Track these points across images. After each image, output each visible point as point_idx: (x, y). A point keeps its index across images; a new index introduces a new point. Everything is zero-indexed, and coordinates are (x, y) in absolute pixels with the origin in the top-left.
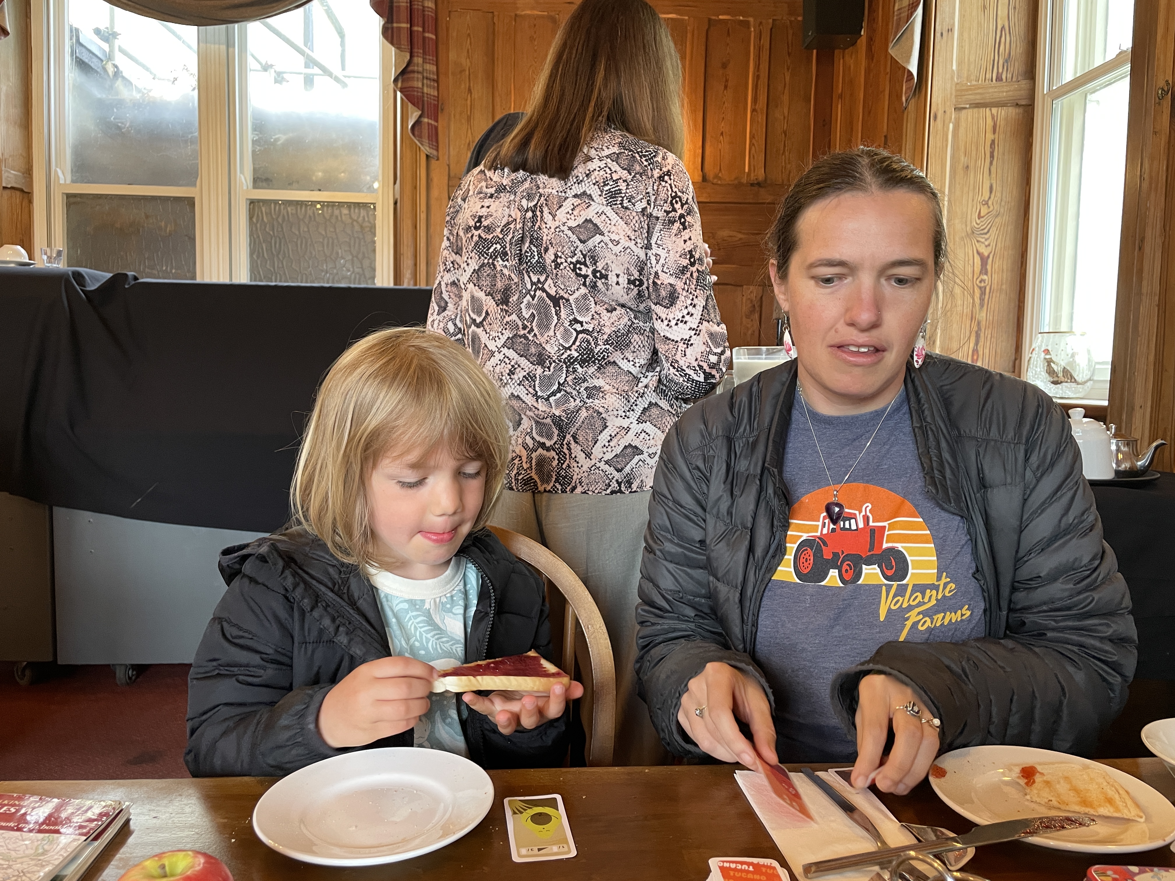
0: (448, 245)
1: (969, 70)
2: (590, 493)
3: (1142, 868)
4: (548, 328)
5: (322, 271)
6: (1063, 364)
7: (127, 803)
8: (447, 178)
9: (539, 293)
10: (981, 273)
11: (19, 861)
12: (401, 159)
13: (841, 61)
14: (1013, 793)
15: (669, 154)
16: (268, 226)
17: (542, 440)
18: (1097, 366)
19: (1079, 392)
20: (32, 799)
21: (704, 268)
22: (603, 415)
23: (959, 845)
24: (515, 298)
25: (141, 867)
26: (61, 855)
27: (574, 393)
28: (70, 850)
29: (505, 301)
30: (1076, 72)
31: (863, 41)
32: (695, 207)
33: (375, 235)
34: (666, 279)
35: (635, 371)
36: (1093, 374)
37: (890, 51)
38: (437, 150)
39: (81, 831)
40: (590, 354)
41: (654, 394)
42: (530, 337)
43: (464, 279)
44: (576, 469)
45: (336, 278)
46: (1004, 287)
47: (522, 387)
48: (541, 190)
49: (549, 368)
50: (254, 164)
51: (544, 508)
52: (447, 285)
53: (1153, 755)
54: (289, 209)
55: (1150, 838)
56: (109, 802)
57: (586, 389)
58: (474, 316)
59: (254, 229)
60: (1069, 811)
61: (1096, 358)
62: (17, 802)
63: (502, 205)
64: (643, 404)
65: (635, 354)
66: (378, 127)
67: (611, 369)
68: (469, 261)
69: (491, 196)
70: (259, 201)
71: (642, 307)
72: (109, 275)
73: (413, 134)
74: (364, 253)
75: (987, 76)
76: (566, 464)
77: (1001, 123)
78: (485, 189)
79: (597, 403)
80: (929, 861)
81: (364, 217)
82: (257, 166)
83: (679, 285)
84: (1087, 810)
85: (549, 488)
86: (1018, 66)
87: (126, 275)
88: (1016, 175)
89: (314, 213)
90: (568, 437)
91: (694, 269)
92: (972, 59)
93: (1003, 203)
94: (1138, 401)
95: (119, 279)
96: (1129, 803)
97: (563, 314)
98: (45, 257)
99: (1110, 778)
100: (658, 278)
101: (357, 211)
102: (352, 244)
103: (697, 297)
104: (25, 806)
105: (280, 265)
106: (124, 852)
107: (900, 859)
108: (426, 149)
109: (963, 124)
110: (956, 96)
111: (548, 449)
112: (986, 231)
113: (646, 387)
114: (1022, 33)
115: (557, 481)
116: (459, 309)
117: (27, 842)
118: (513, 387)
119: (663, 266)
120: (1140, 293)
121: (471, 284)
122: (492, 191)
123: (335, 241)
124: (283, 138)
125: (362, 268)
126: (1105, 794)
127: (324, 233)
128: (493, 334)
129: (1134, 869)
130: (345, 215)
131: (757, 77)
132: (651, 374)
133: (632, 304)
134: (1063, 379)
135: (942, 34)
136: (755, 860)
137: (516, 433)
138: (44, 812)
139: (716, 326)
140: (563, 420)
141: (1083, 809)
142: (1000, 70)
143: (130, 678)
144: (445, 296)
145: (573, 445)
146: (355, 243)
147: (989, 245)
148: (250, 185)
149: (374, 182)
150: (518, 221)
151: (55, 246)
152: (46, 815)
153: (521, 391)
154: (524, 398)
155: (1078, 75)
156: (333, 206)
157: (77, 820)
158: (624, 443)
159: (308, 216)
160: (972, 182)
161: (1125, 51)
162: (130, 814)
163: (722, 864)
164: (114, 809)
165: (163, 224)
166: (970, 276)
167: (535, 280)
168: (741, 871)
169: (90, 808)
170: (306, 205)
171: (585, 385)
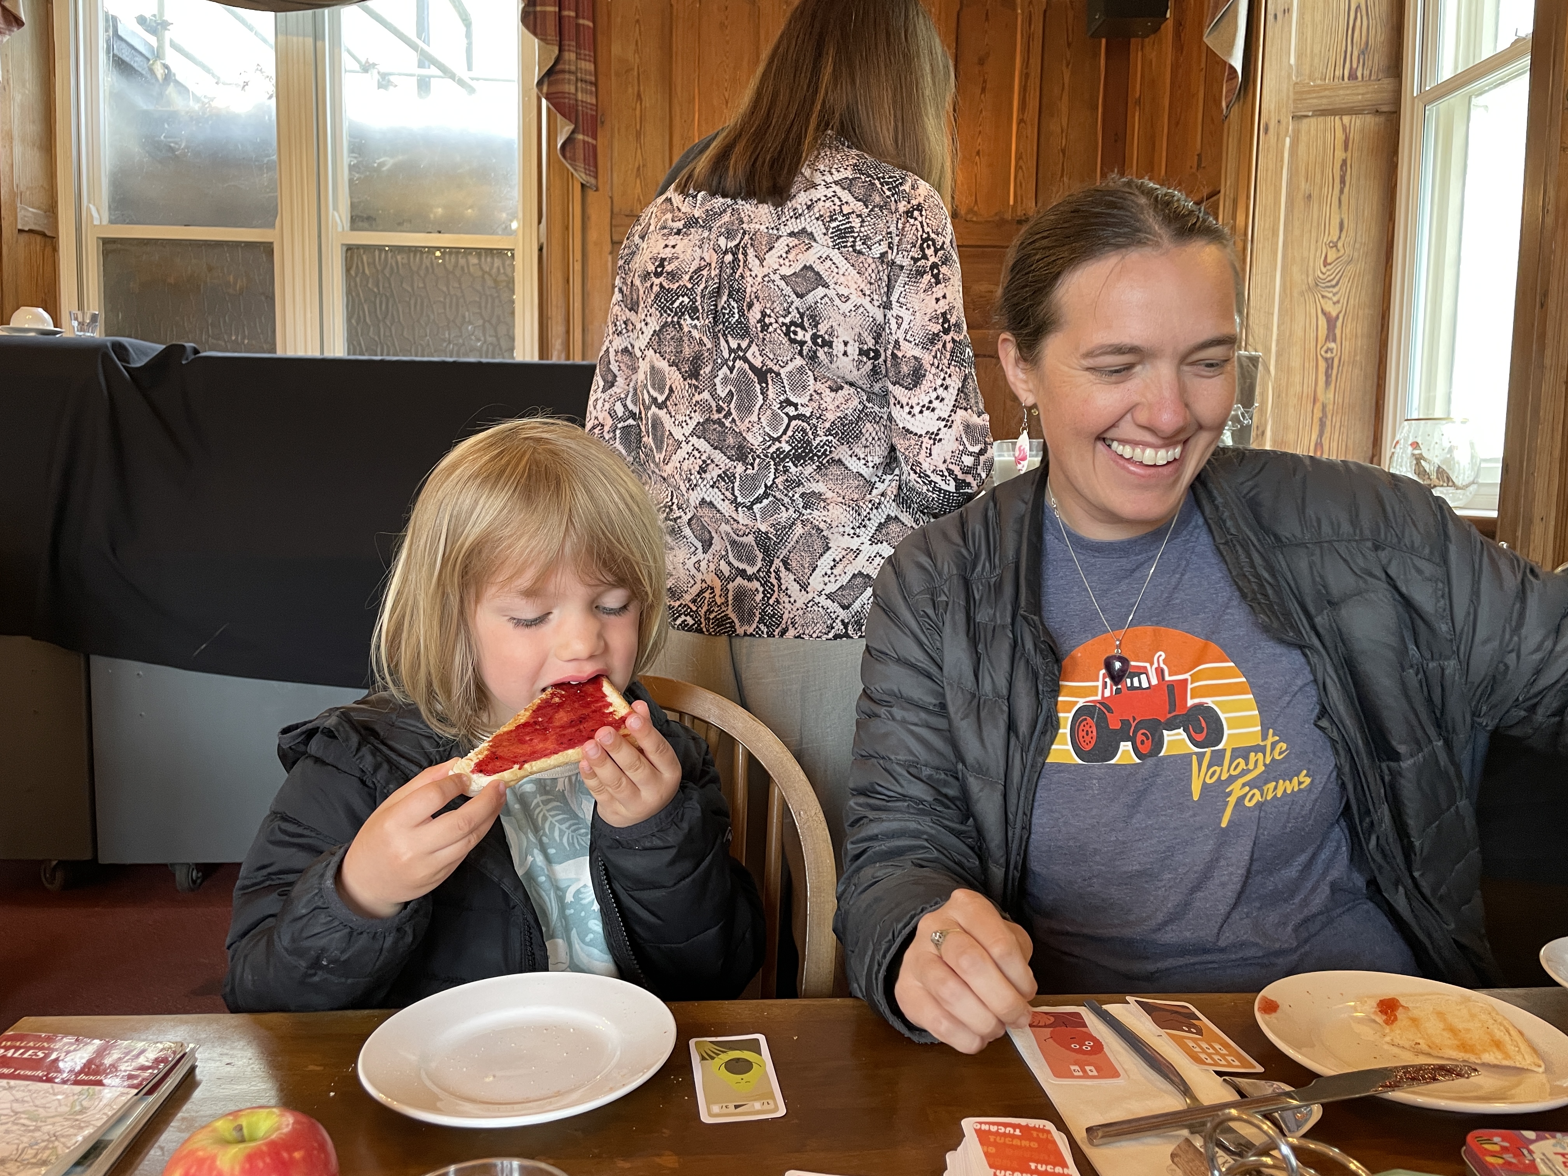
0: (620, 298)
1: (1311, 66)
2: (807, 637)
3: (1540, 1133)
4: (749, 411)
5: (444, 340)
6: (1437, 461)
7: (191, 1046)
8: (609, 214)
9: (739, 363)
10: (1327, 339)
11: (50, 1121)
12: (548, 189)
13: (1140, 54)
14: (1367, 1033)
15: (921, 182)
16: (370, 280)
17: (742, 566)
18: (1483, 465)
19: (1459, 499)
20: (65, 1040)
21: (962, 337)
22: (824, 533)
23: (1295, 1102)
24: (708, 369)
25: (210, 1129)
26: (105, 1114)
27: (786, 500)
28: (116, 1107)
29: (694, 374)
30: (1456, 68)
31: (1169, 26)
32: (953, 253)
33: (513, 292)
34: (909, 350)
35: (866, 472)
36: (1477, 476)
37: (1205, 40)
38: (596, 177)
39: (130, 1082)
40: (806, 448)
41: (894, 504)
42: (727, 424)
43: (642, 342)
44: (787, 605)
45: (463, 350)
46: (1358, 358)
47: (716, 490)
48: (744, 226)
49: (752, 465)
50: (351, 197)
51: (744, 659)
52: (617, 352)
53: (1557, 984)
54: (399, 258)
55: (1551, 1094)
56: (168, 1045)
57: (802, 495)
58: (655, 394)
59: (352, 284)
60: (1442, 1058)
61: (1482, 454)
62: (46, 1045)
63: (692, 244)
64: (878, 517)
65: (867, 450)
66: (516, 146)
67: (834, 470)
68: (648, 319)
69: (679, 232)
70: (358, 247)
71: (877, 388)
72: (162, 347)
73: (564, 156)
74: (498, 317)
75: (1337, 73)
76: (773, 598)
77: (1355, 136)
78: (670, 223)
79: (816, 516)
80: (1256, 1122)
81: (498, 269)
82: (355, 200)
83: (927, 358)
84: (1466, 1056)
85: (750, 630)
86: (1378, 59)
87: (183, 346)
88: (1375, 207)
89: (432, 263)
90: (777, 562)
91: (948, 338)
92: (1316, 50)
93: (1357, 246)
94: (1538, 510)
95: (173, 352)
96: (1523, 1047)
97: (771, 393)
98: (75, 324)
99: (1498, 1014)
100: (899, 349)
101: (489, 259)
102: (483, 305)
103: (950, 376)
104: (56, 1050)
105: (388, 334)
106: (188, 1110)
107: (1217, 1120)
108: (581, 176)
109: (1303, 138)
110: (1295, 100)
111: (750, 579)
112: (1334, 282)
113: (882, 495)
114: (1384, 16)
115: (761, 621)
116: (632, 385)
117: (60, 1097)
118: (704, 489)
119: (906, 332)
120: (1542, 366)
121: (651, 351)
122: (680, 225)
123: (461, 300)
124: (389, 162)
125: (496, 336)
126: (1491, 1035)
127: (445, 289)
128: (680, 418)
129: (1530, 1134)
130: (474, 265)
131: (1026, 76)
132: (890, 477)
133: (863, 383)
134: (1436, 482)
135: (1276, 16)
136: (1023, 1121)
137: (707, 556)
138: (81, 1058)
139: (975, 416)
140: (770, 538)
141: (1462, 1054)
142: (1355, 66)
143: (194, 882)
144: (614, 367)
145: (783, 573)
146: (487, 303)
147: (1338, 302)
148: (347, 225)
149: (511, 221)
150: (713, 266)
151: (88, 309)
152: (84, 1061)
153: (715, 496)
154: (718, 506)
155: (1459, 71)
156: (458, 253)
157: (126, 1067)
158: (852, 570)
159: (424, 266)
160: (1315, 217)
161: (1524, 39)
162: (196, 1059)
163: (978, 1127)
164: (174, 1053)
165: (231, 279)
166: (1313, 344)
167: (734, 345)
168: (1004, 1135)
169: (142, 1052)
170: (422, 253)
171: (800, 490)
